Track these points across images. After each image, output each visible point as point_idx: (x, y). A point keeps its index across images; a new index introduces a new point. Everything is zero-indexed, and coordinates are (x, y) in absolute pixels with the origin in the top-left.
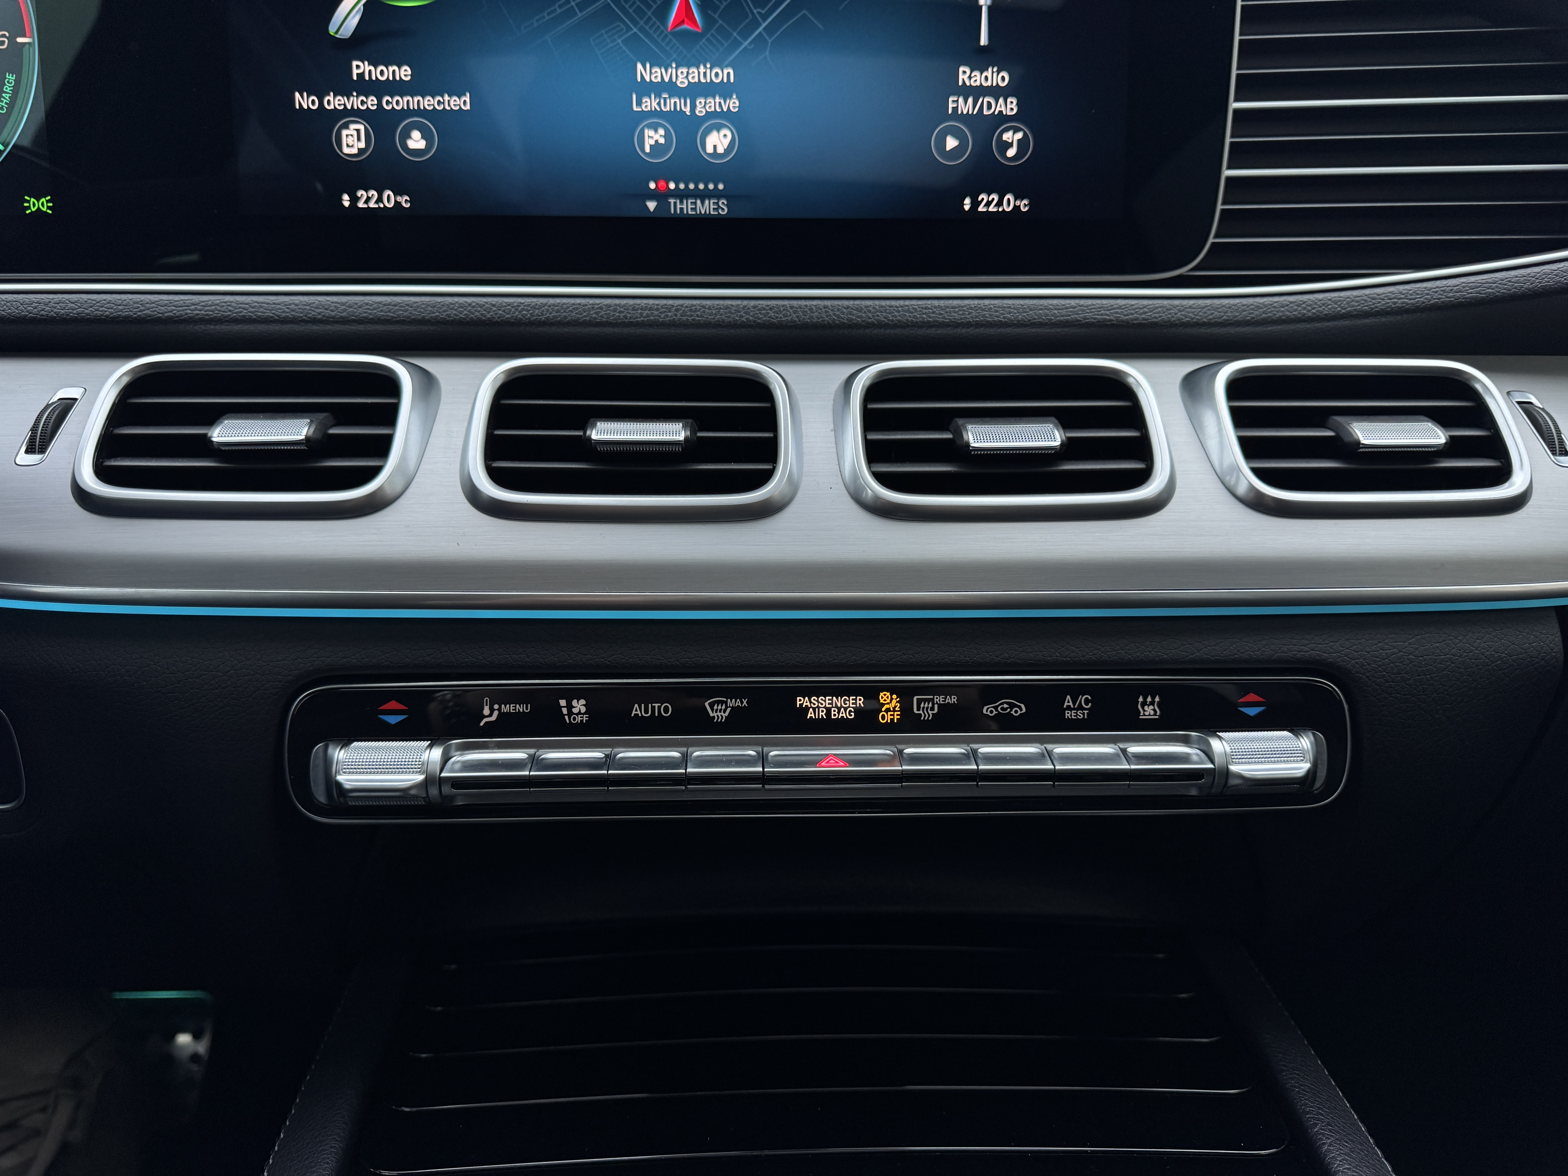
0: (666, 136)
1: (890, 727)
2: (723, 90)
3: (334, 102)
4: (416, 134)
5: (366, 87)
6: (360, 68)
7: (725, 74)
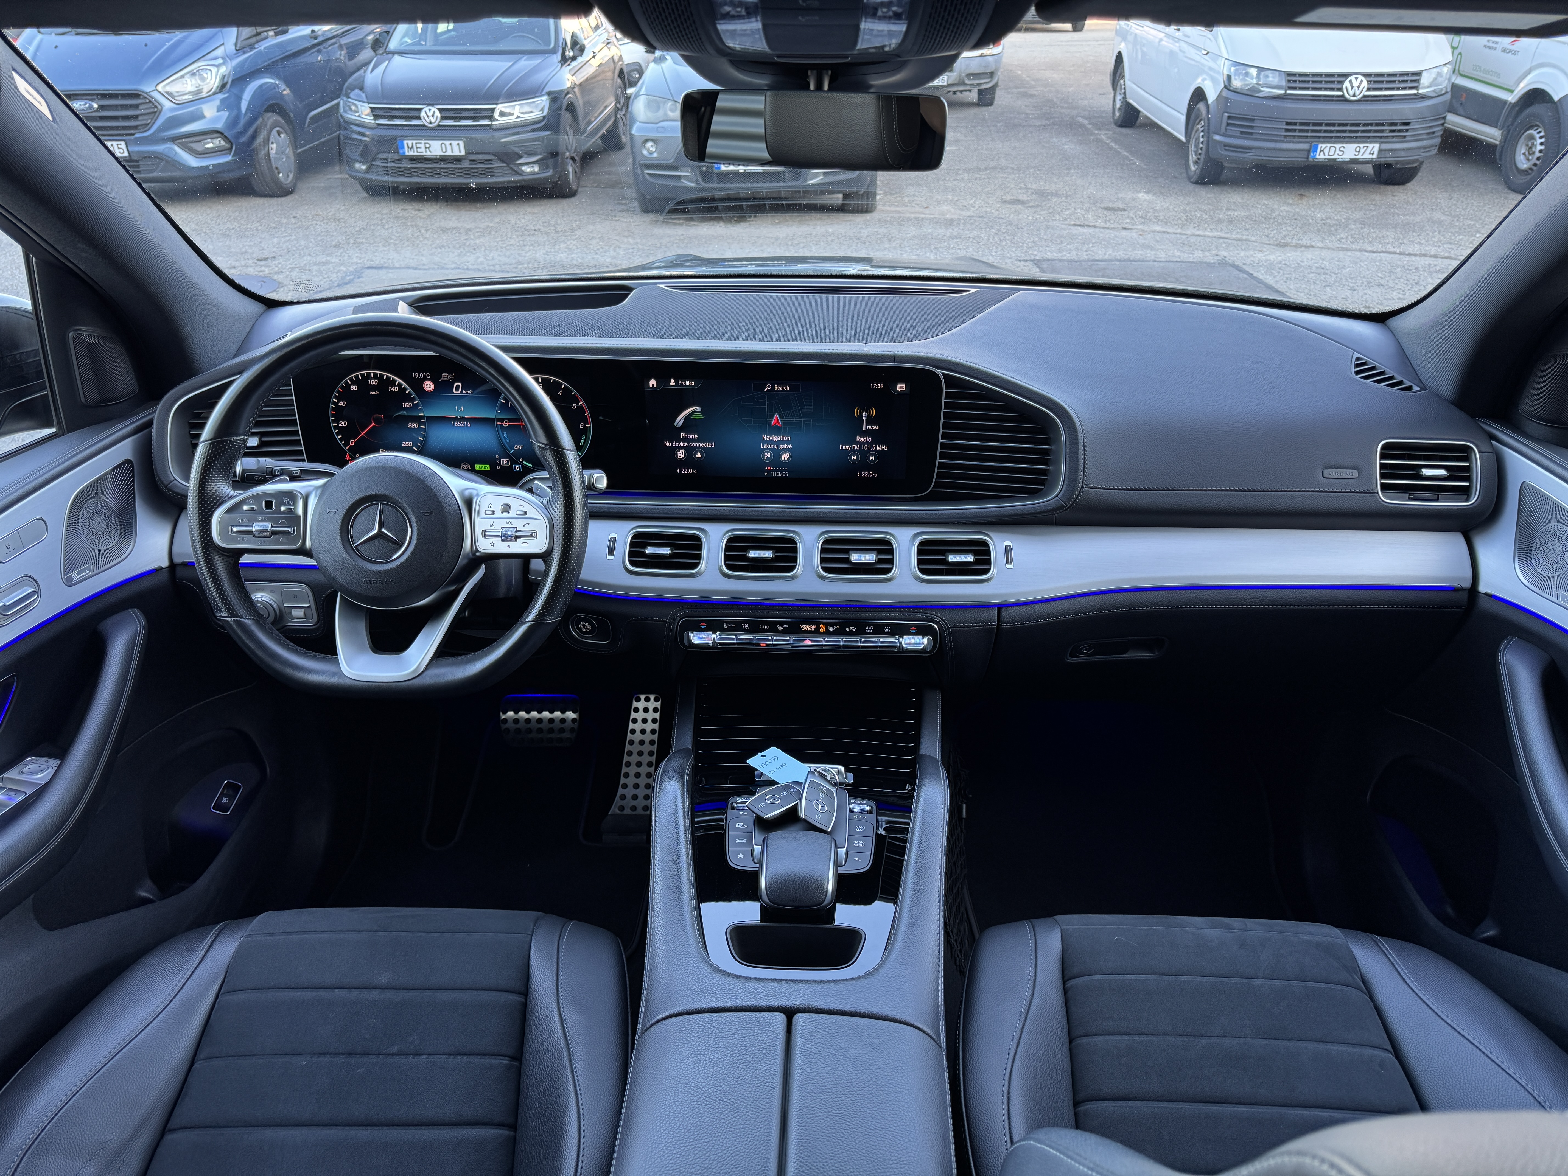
0: (771, 455)
1: (823, 633)
2: (787, 442)
3: (675, 444)
4: (699, 453)
5: (684, 440)
6: (683, 435)
7: (788, 438)
